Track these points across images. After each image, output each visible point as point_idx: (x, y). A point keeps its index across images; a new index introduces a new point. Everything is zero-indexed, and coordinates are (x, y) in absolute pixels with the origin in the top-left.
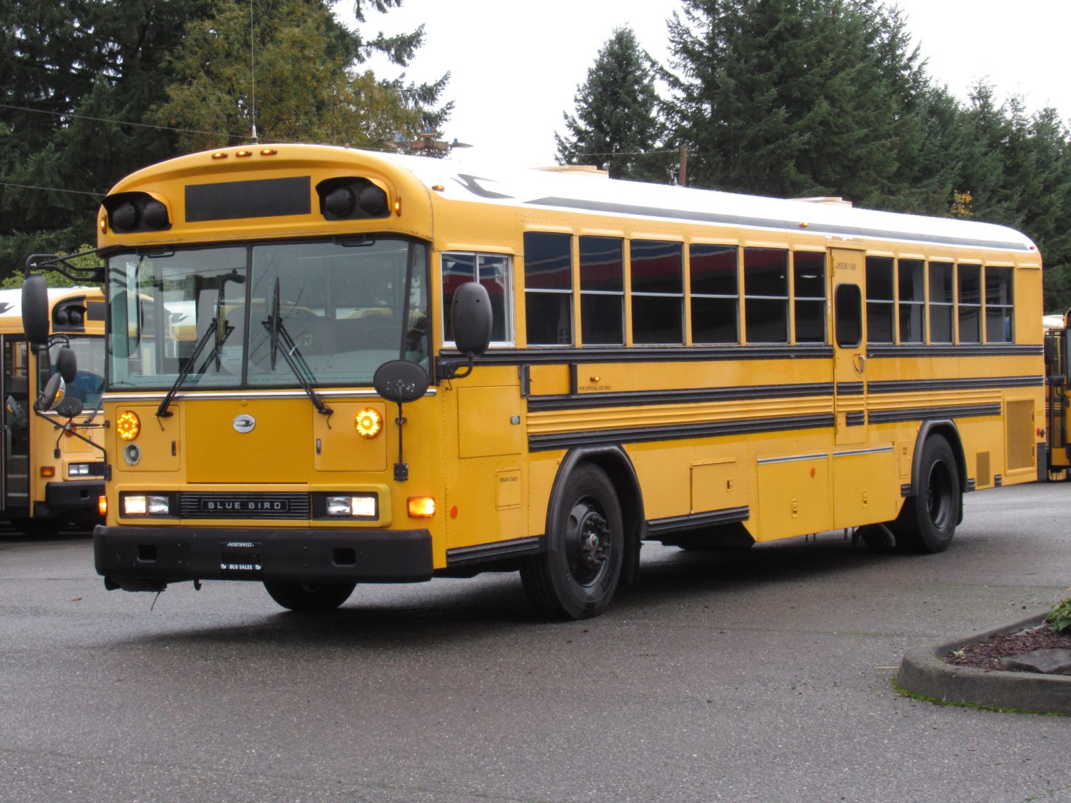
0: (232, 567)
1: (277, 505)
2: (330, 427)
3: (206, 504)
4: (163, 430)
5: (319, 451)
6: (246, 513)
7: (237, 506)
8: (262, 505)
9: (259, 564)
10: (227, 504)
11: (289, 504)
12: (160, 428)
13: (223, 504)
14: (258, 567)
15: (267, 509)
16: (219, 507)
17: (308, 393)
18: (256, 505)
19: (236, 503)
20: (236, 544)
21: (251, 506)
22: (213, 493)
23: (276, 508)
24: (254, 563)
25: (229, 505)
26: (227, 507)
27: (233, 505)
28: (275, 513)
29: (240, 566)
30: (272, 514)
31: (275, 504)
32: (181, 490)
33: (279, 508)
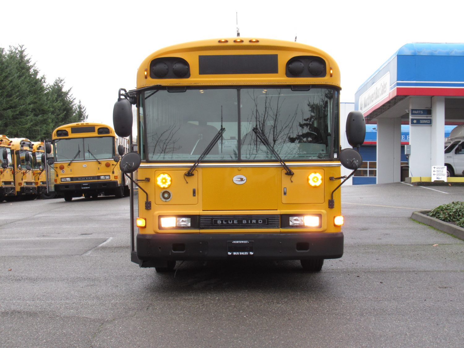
0: (234, 253)
1: (260, 221)
2: (292, 182)
3: (216, 221)
4: (187, 183)
5: (285, 194)
6: (242, 225)
7: (235, 222)
8: (251, 222)
9: (252, 251)
10: (229, 221)
11: (268, 221)
12: (186, 182)
13: (226, 221)
14: (251, 253)
15: (254, 223)
16: (224, 223)
17: (281, 164)
18: (247, 221)
19: (235, 221)
20: (237, 242)
21: (244, 222)
22: (221, 216)
23: (259, 222)
24: (249, 251)
25: (230, 222)
26: (229, 223)
27: (233, 222)
28: (258, 225)
29: (240, 253)
30: (257, 226)
31: (259, 221)
32: (200, 214)
33: (262, 222)
